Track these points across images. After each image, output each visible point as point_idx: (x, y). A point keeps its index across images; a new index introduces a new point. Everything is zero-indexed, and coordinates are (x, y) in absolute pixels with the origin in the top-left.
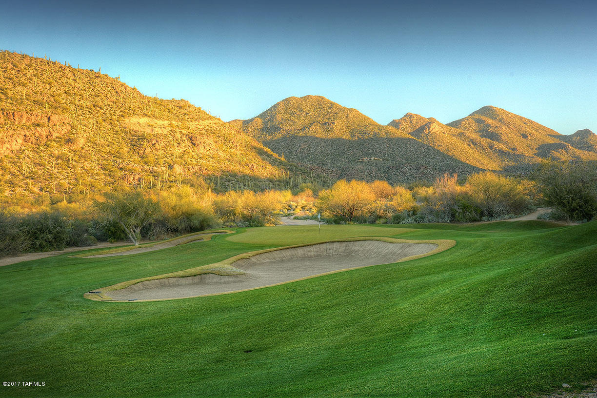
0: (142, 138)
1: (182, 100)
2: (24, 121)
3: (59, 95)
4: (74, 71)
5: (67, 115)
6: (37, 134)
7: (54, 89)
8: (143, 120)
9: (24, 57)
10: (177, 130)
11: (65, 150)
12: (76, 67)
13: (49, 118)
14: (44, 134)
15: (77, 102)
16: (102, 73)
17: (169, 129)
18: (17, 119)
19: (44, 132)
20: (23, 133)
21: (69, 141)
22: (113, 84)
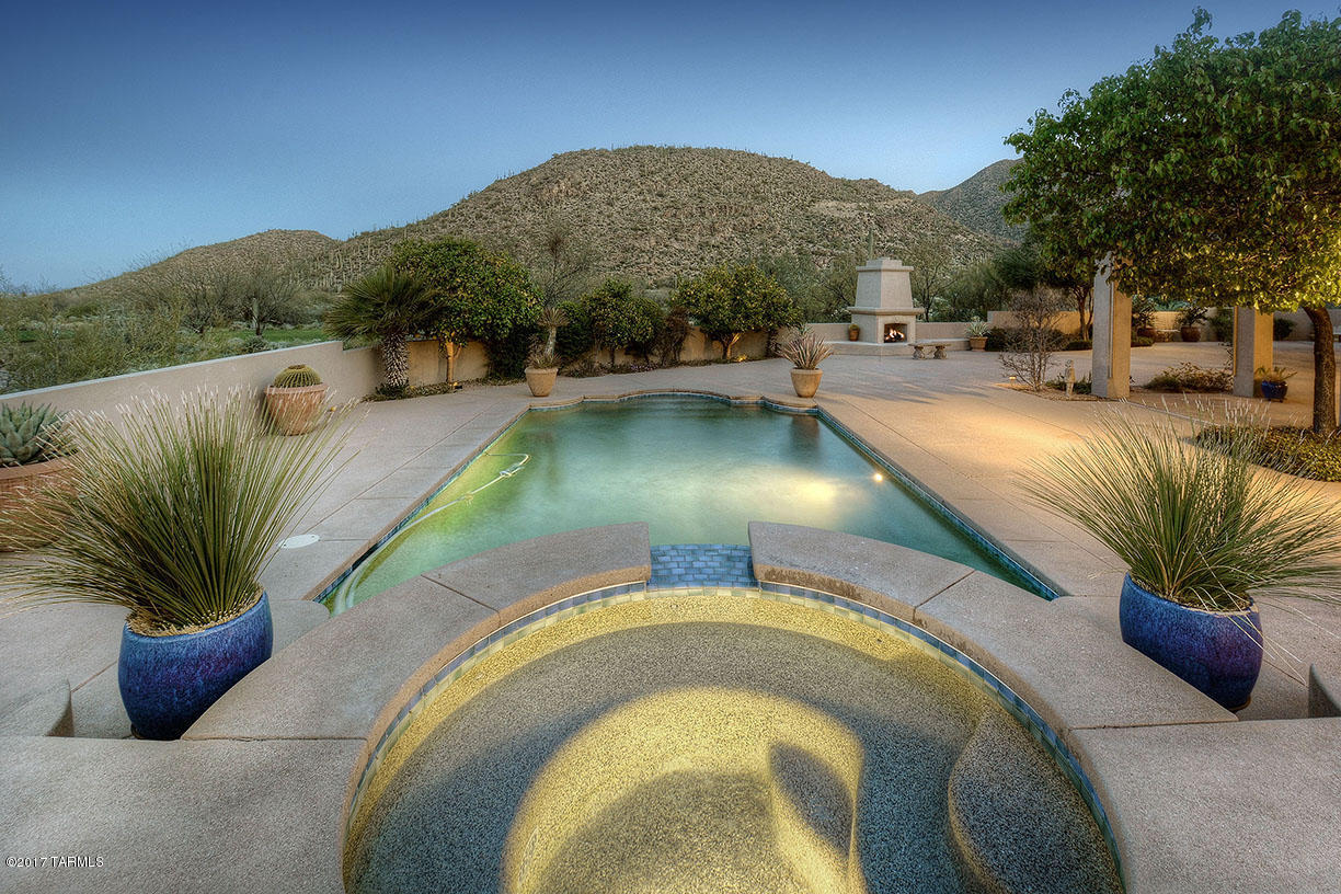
0: (831, 222)
1: (871, 179)
3: (759, 185)
5: (765, 204)
7: (754, 179)
8: (832, 204)
12: (771, 156)
14: (749, 223)
15: (773, 191)
16: (794, 159)
18: (728, 211)
19: (747, 220)
22: (804, 170)
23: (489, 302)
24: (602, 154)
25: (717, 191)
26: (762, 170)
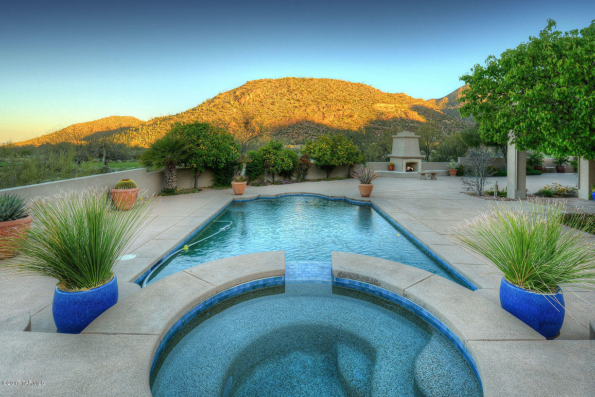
1: (402, 93)
2: (334, 108)
3: (347, 96)
4: (352, 84)
5: (350, 105)
6: (339, 114)
7: (344, 93)
8: (383, 105)
9: (332, 80)
10: (399, 109)
11: (349, 120)
12: (353, 82)
13: (343, 107)
14: (341, 114)
15: (353, 99)
16: (364, 84)
17: (395, 109)
18: (331, 108)
19: (341, 112)
20: (334, 114)
21: (351, 116)
22: (369, 90)
23: (215, 151)
24: (269, 81)
25: (326, 99)
26: (349, 89)
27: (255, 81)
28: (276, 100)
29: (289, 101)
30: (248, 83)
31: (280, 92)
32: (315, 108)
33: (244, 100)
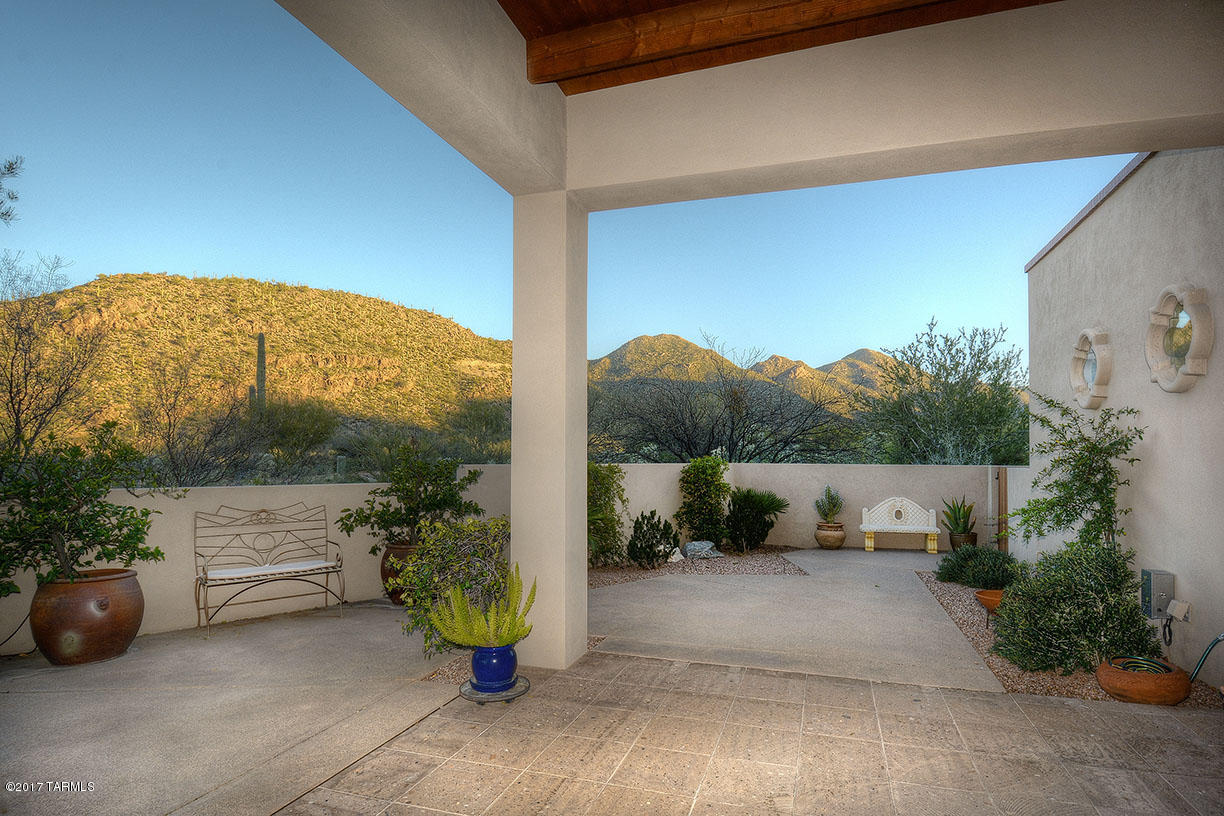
0: (472, 381)
2: (355, 364)
3: (392, 337)
4: (407, 311)
5: (397, 358)
6: (367, 377)
7: (386, 330)
8: (475, 363)
9: (358, 297)
11: (394, 393)
12: (410, 307)
13: (380, 361)
14: (374, 377)
15: (408, 344)
16: (435, 313)
17: (500, 372)
18: (349, 362)
19: (374, 374)
20: (354, 376)
21: (398, 384)
22: (446, 325)
24: (173, 281)
25: (336, 339)
26: (397, 321)
27: (125, 276)
28: (187, 333)
29: (229, 339)
30: (102, 278)
31: (202, 310)
32: (303, 360)
33: (81, 326)
